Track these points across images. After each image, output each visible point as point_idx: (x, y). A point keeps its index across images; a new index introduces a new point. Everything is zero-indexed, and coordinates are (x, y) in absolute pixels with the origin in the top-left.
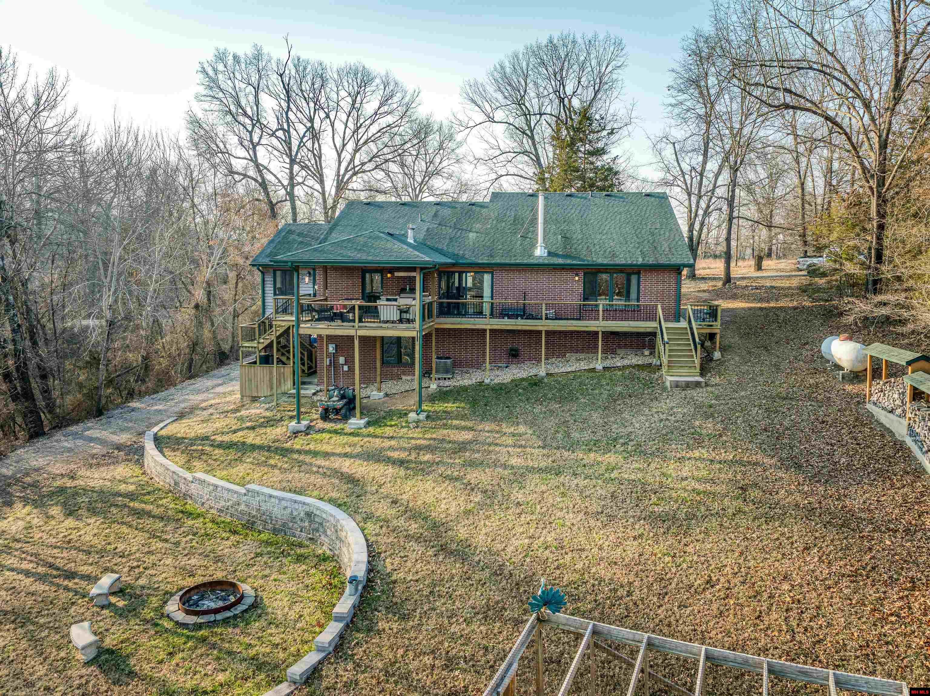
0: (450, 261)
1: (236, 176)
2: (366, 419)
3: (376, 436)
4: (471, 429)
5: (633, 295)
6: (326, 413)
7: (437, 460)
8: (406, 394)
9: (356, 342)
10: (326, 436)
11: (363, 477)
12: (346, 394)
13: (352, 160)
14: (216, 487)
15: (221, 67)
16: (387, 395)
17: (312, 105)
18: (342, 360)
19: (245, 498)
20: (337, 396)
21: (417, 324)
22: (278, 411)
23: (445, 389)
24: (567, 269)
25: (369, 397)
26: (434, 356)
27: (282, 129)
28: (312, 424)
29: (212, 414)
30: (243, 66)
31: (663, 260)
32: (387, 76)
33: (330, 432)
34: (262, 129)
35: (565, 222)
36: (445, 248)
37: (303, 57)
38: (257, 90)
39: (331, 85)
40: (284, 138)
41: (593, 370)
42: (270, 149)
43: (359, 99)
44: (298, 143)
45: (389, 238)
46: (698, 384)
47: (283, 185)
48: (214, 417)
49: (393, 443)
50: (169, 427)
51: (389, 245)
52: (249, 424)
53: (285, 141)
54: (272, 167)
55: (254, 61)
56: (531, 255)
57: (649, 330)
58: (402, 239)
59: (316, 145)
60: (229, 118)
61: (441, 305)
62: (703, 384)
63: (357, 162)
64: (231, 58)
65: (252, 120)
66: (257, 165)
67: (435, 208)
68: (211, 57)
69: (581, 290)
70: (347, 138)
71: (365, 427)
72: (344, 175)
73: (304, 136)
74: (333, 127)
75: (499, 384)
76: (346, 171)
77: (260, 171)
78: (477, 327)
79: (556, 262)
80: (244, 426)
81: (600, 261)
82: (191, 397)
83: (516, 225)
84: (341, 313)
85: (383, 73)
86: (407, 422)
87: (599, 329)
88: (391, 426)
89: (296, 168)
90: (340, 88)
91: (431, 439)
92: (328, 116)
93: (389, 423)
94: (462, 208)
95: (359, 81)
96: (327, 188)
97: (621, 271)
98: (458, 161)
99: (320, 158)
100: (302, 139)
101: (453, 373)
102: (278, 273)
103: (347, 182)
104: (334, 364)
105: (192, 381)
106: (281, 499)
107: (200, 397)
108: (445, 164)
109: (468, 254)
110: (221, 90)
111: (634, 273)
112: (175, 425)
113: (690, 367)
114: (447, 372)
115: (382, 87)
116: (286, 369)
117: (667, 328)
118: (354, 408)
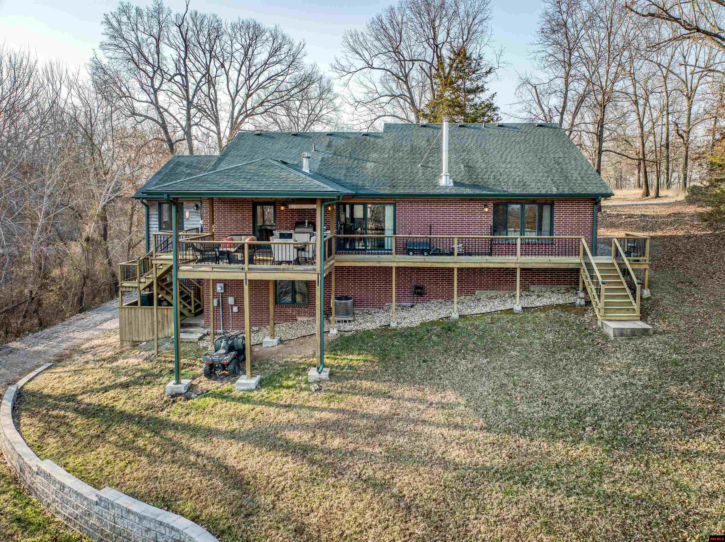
0: (349, 192)
1: (137, 118)
2: (259, 377)
3: (270, 404)
4: (386, 395)
5: (546, 226)
6: (211, 369)
7: (351, 447)
8: (302, 340)
9: (246, 288)
10: (210, 401)
11: (255, 477)
12: (235, 345)
13: (245, 104)
14: (63, 486)
15: (124, 19)
16: (281, 342)
17: (208, 55)
18: (231, 300)
19: (96, 509)
20: (224, 348)
21: (317, 266)
22: (159, 361)
23: (347, 334)
24: (475, 200)
25: (261, 344)
26: (333, 296)
27: (180, 74)
28: (195, 382)
29: (87, 362)
30: (145, 18)
31: (578, 190)
32: (276, 30)
33: (215, 395)
34: (163, 76)
35: (464, 151)
36: (343, 178)
37: (201, 12)
38: (158, 41)
39: (225, 38)
40: (182, 83)
41: (510, 311)
42: (170, 93)
43: (250, 49)
44: (194, 87)
45: (284, 166)
46: (645, 331)
47: (181, 126)
48: (89, 366)
49: (291, 415)
50: (39, 378)
51: (284, 174)
52: (123, 379)
53: (182, 86)
54: (171, 110)
55: (155, 14)
56: (436, 186)
57: (571, 266)
58: (298, 167)
59: (212, 91)
60: (132, 65)
61: (338, 240)
62: (651, 332)
63: (249, 106)
64: (133, 11)
65: (153, 66)
66: (158, 107)
67: (328, 138)
68: (115, 10)
69: (491, 223)
70: (240, 85)
71: (257, 388)
72: (237, 118)
73: (200, 81)
74: (227, 75)
75: (408, 328)
76: (240, 114)
77: (160, 113)
78: (382, 264)
79: (465, 193)
80: (118, 381)
81: (511, 190)
82: (77, 335)
83: (414, 154)
84: (228, 252)
85: (272, 27)
86: (307, 382)
87: (517, 266)
88: (288, 387)
89: (193, 111)
90: (234, 40)
91: (338, 411)
92: (223, 66)
93: (285, 383)
94: (356, 138)
95: (251, 36)
96: (222, 129)
97: (533, 202)
98: (335, 110)
99: (216, 102)
100: (198, 84)
101: (354, 314)
102: (165, 207)
103: (241, 123)
104: (223, 304)
105: (81, 315)
106: (142, 518)
107: (86, 335)
108: (324, 112)
109: (367, 185)
110: (125, 40)
111: (546, 204)
112: (46, 375)
113: (628, 310)
114: (347, 314)
115: (271, 39)
116: (169, 311)
117: (597, 264)
118: (244, 359)
